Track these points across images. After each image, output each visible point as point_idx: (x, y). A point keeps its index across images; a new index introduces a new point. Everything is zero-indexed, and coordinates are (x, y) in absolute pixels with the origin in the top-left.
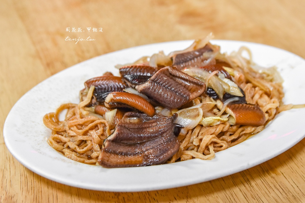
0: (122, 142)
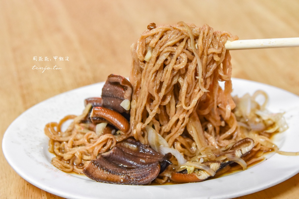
0: (113, 162)
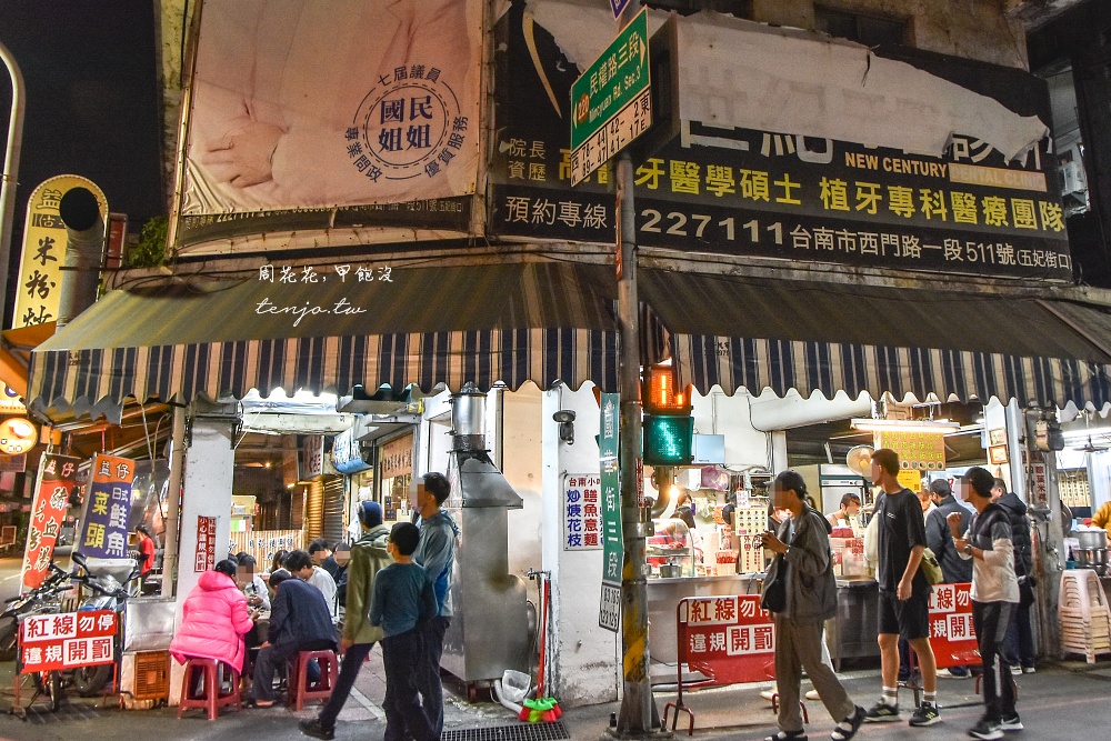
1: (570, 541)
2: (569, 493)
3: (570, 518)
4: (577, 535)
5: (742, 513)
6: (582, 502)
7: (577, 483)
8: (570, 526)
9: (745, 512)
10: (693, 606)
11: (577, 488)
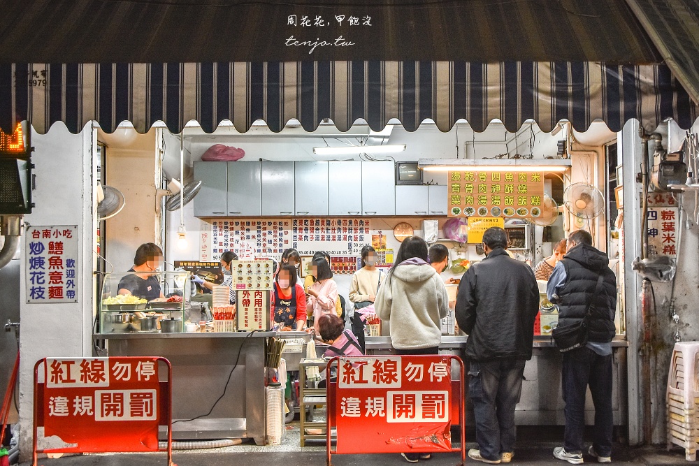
1: (32, 294)
2: (32, 246)
3: (33, 270)
4: (40, 288)
5: (240, 266)
6: (46, 255)
7: (41, 235)
8: (32, 279)
9: (245, 265)
10: (53, 366)
11: (41, 240)
